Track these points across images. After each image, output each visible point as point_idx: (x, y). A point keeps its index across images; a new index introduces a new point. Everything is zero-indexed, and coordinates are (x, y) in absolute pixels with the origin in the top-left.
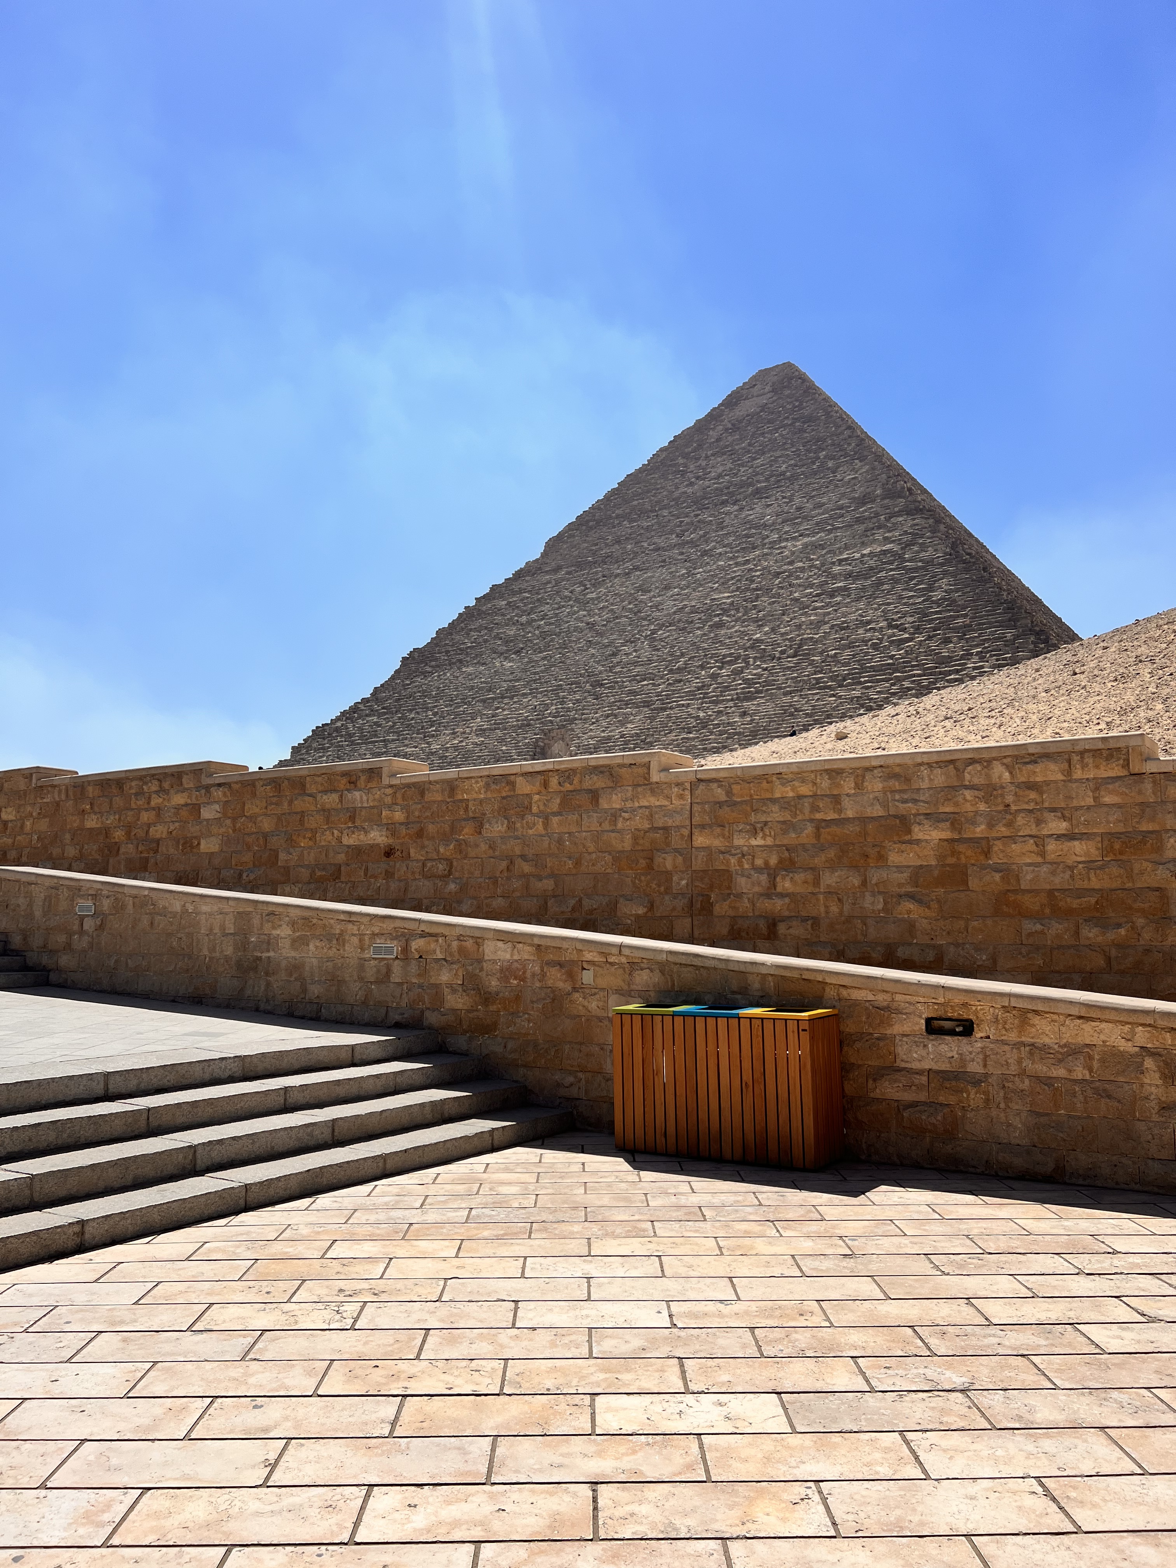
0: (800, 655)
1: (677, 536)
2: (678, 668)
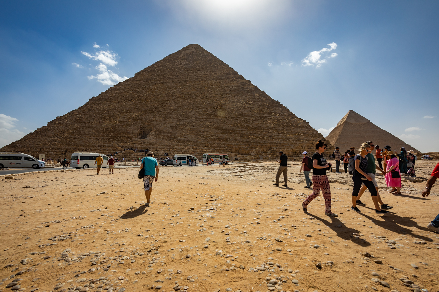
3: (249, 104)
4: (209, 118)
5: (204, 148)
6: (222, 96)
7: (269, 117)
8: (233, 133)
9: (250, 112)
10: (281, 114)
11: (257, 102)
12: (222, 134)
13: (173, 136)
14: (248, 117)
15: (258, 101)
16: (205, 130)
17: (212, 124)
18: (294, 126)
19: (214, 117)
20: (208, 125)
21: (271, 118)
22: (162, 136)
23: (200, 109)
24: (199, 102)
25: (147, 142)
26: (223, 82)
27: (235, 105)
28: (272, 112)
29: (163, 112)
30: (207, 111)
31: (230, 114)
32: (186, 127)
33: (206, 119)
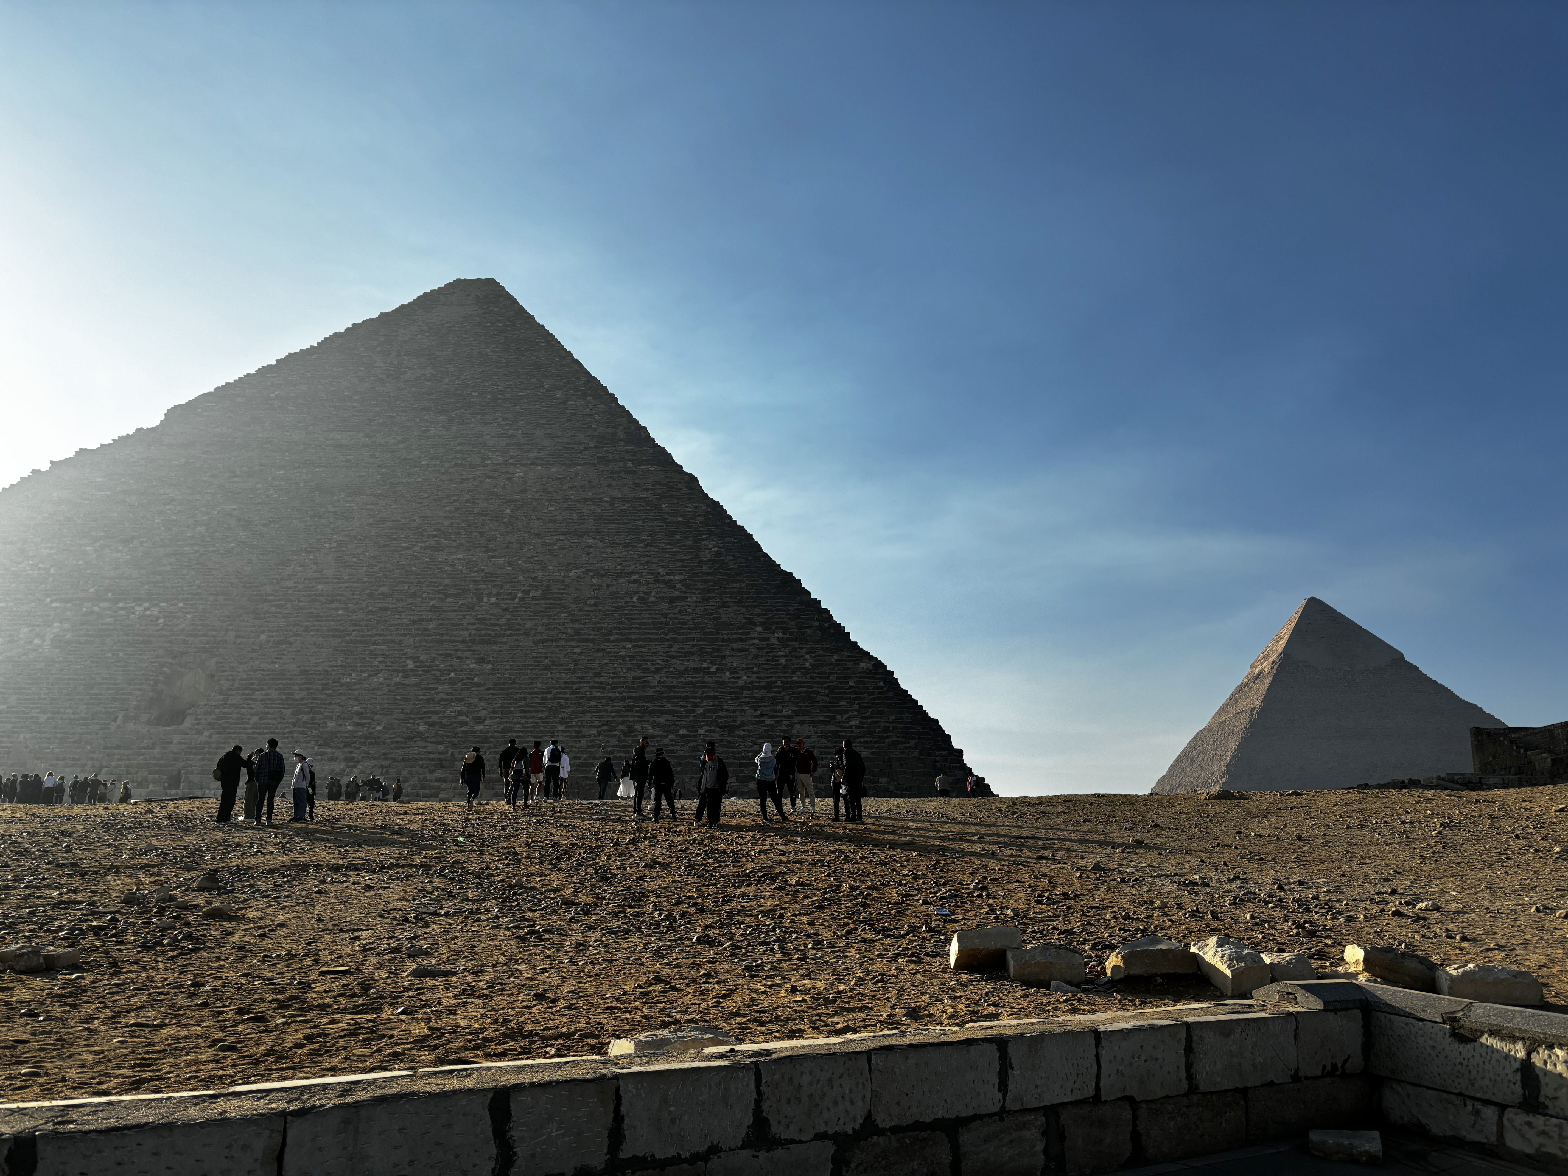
0: (549, 599)
1: (366, 436)
2: (382, 594)
3: (665, 582)
5: (432, 772)
6: (560, 544)
7: (738, 645)
8: (569, 710)
9: (662, 619)
10: (791, 633)
11: (705, 577)
12: (524, 712)
13: (305, 718)
14: (651, 640)
15: (708, 573)
16: (452, 694)
17: (490, 666)
18: (829, 687)
19: (503, 636)
20: (471, 670)
21: (742, 650)
22: (255, 714)
23: (449, 600)
24: (451, 565)
25: (180, 743)
26: (577, 474)
27: (608, 586)
28: (755, 624)
29: (277, 606)
30: (477, 608)
31: (577, 626)
32: (370, 676)
33: (469, 647)
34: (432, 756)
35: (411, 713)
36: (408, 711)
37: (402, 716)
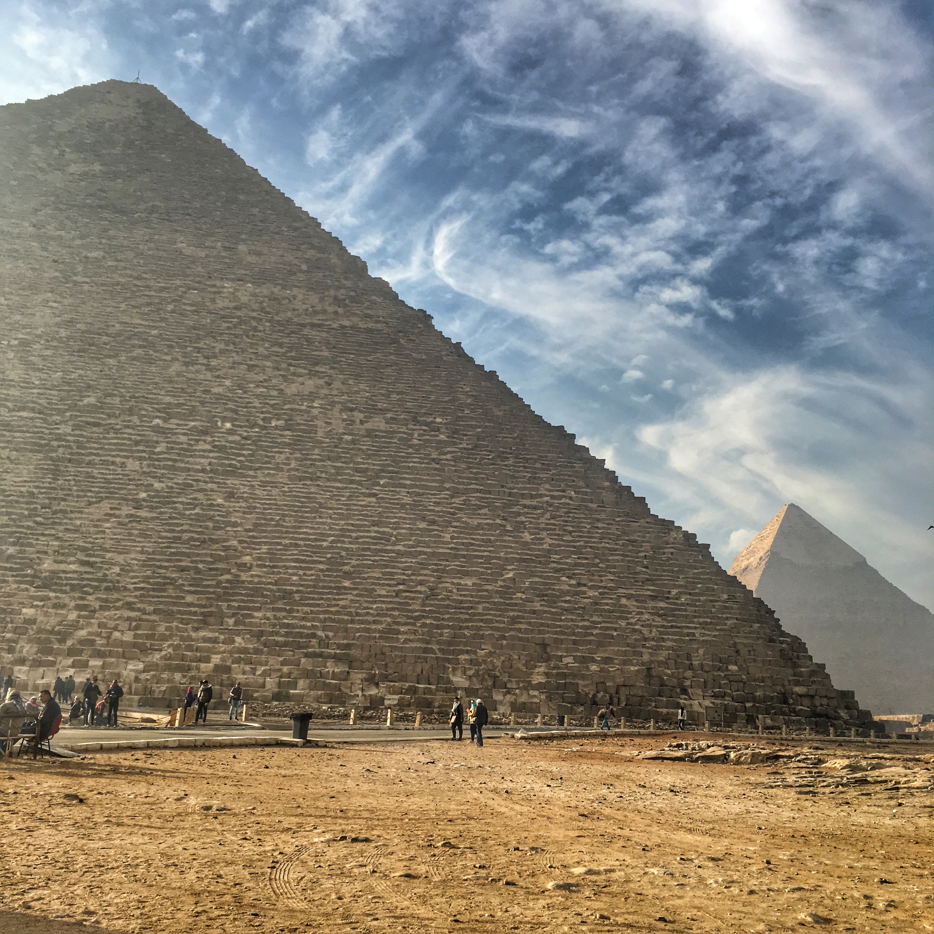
0: (296, 431)
1: (33, 226)
2: (88, 406)
4: (226, 473)
5: (196, 629)
7: (529, 502)
10: (584, 494)
11: (470, 423)
14: (429, 488)
15: (473, 419)
16: (202, 533)
17: (243, 503)
18: (645, 557)
21: (535, 508)
27: (362, 422)
28: (541, 479)
30: (212, 433)
31: (337, 464)
32: (90, 503)
33: (210, 477)
34: (193, 609)
35: (154, 553)
36: (150, 550)
37: (143, 557)
